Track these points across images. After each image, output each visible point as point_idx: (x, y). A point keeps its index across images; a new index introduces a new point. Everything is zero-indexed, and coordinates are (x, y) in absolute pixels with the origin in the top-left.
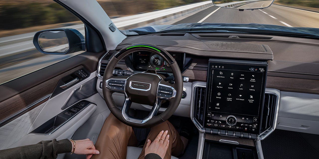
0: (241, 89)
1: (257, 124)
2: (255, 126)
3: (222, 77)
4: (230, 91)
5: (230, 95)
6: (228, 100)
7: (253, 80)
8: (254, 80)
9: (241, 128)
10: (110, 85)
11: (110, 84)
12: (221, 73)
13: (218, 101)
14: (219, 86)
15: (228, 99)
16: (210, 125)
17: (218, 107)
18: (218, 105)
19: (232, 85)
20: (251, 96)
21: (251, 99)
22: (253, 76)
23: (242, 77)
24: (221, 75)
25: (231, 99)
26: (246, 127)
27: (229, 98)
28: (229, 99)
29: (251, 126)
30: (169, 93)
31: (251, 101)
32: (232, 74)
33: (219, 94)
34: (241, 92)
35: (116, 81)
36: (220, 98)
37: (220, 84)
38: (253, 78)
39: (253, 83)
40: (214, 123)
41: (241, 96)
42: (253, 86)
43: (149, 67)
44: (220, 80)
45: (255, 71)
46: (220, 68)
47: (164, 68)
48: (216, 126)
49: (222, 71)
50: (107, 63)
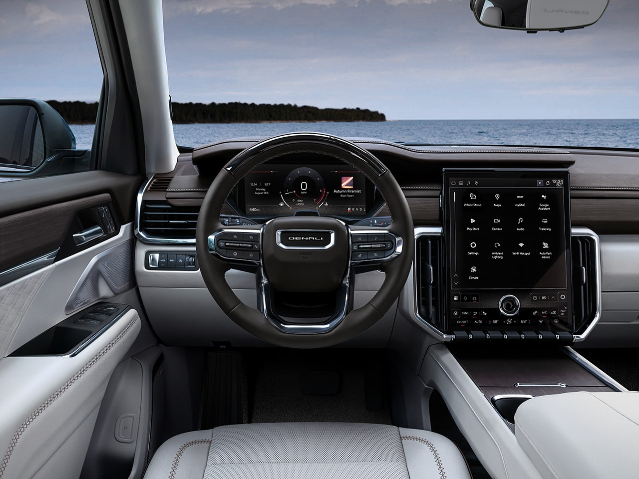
0: (522, 229)
2: (563, 313)
3: (475, 205)
5: (497, 245)
6: (496, 258)
7: (545, 207)
8: (547, 207)
11: (221, 244)
12: (472, 196)
13: (473, 261)
14: (472, 226)
15: (495, 255)
17: (474, 274)
18: (474, 270)
19: (498, 221)
20: (544, 244)
21: (546, 250)
22: (543, 196)
23: (520, 201)
24: (473, 201)
25: (501, 255)
26: (542, 317)
27: (497, 253)
28: (497, 256)
29: (554, 313)
32: (497, 196)
33: (473, 245)
35: (235, 237)
36: (477, 254)
37: (473, 221)
38: (544, 201)
39: (544, 214)
41: (521, 245)
42: (545, 221)
43: (282, 205)
44: (472, 212)
45: (545, 185)
46: (469, 185)
47: (326, 204)
48: (479, 323)
49: (475, 192)
50: (164, 199)
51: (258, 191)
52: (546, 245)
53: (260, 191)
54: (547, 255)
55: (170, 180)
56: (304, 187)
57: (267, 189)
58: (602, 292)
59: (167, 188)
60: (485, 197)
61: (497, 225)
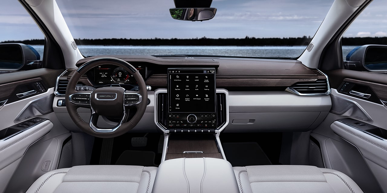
0: (197, 89)
1: (215, 120)
2: (214, 122)
3: (178, 80)
4: (187, 92)
5: (187, 96)
7: (207, 81)
8: (208, 81)
9: (202, 125)
10: (74, 100)
11: (74, 98)
12: (178, 77)
13: (178, 102)
14: (177, 88)
16: (172, 126)
17: (178, 107)
18: (178, 105)
19: (188, 86)
20: (206, 95)
21: (207, 98)
22: (206, 77)
23: (197, 79)
24: (178, 79)
25: (189, 99)
26: (206, 123)
27: (187, 99)
28: (187, 100)
29: (210, 122)
30: (135, 99)
31: (207, 100)
32: (188, 77)
33: (178, 96)
34: (197, 92)
35: (80, 95)
36: (179, 99)
37: (177, 86)
38: (206, 79)
39: (207, 84)
40: (176, 124)
41: (197, 95)
42: (207, 86)
43: (112, 80)
44: (178, 83)
45: (207, 73)
46: (176, 73)
47: (129, 80)
48: (178, 126)
49: (178, 75)
50: (66, 79)
51: (102, 76)
52: (207, 96)
53: (103, 76)
54: (208, 100)
55: (71, 71)
56: (120, 74)
57: (106, 75)
58: (229, 112)
59: (68, 75)
60: (183, 77)
61: (187, 88)
